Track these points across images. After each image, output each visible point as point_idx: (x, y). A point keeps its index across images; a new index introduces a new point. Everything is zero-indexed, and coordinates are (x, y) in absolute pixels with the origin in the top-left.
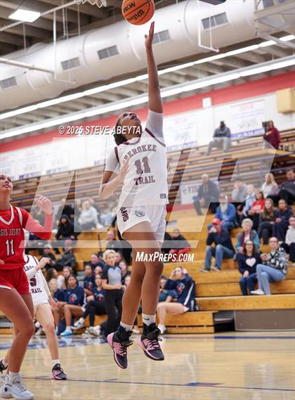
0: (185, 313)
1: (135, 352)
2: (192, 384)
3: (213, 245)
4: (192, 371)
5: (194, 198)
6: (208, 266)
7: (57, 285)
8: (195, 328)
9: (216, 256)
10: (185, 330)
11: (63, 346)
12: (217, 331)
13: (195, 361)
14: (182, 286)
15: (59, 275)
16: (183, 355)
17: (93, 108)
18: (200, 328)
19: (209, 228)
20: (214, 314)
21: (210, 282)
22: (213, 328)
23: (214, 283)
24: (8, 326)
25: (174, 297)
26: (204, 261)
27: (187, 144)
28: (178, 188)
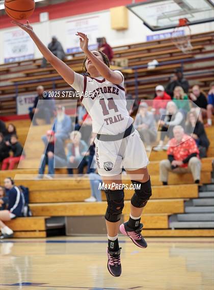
5: (30, 109)
8: (28, 233)
12: (48, 235)
18: (32, 233)
20: (46, 220)
21: (43, 189)
22: (45, 233)
27: (24, 56)
28: (14, 99)
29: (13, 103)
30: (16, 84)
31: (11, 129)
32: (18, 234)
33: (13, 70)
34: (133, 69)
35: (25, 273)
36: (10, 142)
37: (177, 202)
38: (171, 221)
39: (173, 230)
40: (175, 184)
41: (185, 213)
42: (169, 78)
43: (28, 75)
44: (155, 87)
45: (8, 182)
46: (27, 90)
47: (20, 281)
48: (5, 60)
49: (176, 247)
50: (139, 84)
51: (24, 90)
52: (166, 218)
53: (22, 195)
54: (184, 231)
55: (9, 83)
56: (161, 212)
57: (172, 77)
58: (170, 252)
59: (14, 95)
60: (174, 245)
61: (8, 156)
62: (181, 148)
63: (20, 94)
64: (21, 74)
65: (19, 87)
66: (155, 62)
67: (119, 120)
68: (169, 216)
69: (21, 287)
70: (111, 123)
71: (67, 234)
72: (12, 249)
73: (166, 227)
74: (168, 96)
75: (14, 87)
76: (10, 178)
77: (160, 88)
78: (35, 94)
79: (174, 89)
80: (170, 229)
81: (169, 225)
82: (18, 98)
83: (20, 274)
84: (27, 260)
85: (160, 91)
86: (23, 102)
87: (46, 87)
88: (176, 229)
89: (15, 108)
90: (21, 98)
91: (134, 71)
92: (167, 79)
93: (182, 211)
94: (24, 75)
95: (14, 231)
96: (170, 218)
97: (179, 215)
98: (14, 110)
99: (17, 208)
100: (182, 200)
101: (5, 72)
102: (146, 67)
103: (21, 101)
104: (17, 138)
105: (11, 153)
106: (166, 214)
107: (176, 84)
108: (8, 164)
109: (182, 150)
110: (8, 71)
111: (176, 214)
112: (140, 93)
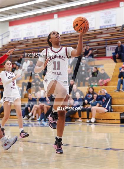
0: (106, 112)
1: (80, 131)
2: (108, 149)
3: (122, 78)
4: (108, 142)
5: (113, 53)
6: (119, 89)
7: (41, 95)
8: (111, 120)
9: (123, 84)
10: (105, 121)
11: (43, 126)
12: (122, 122)
13: (110, 137)
14: (105, 99)
15: (42, 89)
16: (104, 134)
17: (63, 4)
18: (113, 121)
19: (120, 69)
20: (121, 114)
21: (119, 97)
22: (120, 121)
23: (121, 98)
24: (15, 115)
25: (100, 104)
26: (117, 86)
27: (110, 25)
28: (105, 48)
29: (104, 50)
30: (106, 40)
33: (104, 32)
43: (112, 35)
46: (112, 43)
48: (100, 27)
51: (110, 43)
55: (102, 39)
59: (105, 46)
63: (107, 46)
64: (109, 35)
65: (108, 41)
75: (105, 42)
78: (116, 46)
82: (107, 48)
86: (110, 50)
87: (122, 42)
89: (105, 53)
90: (109, 47)
98: (105, 54)
103: (108, 50)
110: (101, 33)
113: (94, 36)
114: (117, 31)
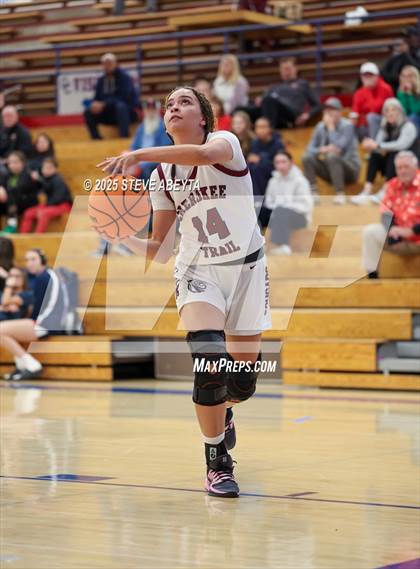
8: (74, 370)
12: (118, 376)
18: (82, 370)
20: (113, 342)
22: (110, 371)
28: (53, 80)
29: (50, 88)
30: (57, 47)
31: (42, 144)
32: (52, 371)
33: (50, 16)
34: (313, 25)
35: (65, 454)
36: (41, 173)
37: (398, 316)
38: (383, 357)
39: (386, 374)
40: (394, 278)
41: (413, 340)
42: (391, 48)
43: (83, 29)
44: (359, 66)
45: (33, 259)
46: (81, 62)
47: (53, 472)
49: (392, 412)
50: (325, 57)
51: (74, 61)
52: (372, 349)
53: (64, 287)
54: (410, 378)
55: (40, 45)
56: (361, 335)
57: (398, 45)
58: (377, 422)
59: (52, 72)
60: (386, 407)
61: (35, 203)
62: (410, 199)
63: (63, 70)
64: (69, 27)
65: (64, 54)
66: (361, 12)
67: (231, 252)
68: (379, 346)
69: (54, 483)
70: (213, 256)
71: (158, 375)
72: (38, 402)
73: (372, 368)
74: (386, 86)
75: (53, 54)
76: (38, 251)
77: (370, 67)
78: (97, 71)
79: (399, 71)
80: (380, 372)
81: (377, 365)
82: (60, 79)
83: (53, 455)
84: (69, 428)
85: (369, 74)
86: (72, 88)
87: (120, 57)
88: (392, 373)
89: (54, 99)
90: (68, 77)
91: (315, 30)
92: (386, 50)
93: (407, 334)
94: (75, 29)
95: (44, 365)
96: (382, 349)
97: (400, 345)
98: (52, 105)
99: (51, 314)
100: (409, 312)
101: (33, 21)
102: (342, 22)
103: (66, 86)
104: (56, 165)
105: (42, 198)
106: (374, 341)
107: (404, 61)
108: (35, 220)
109: (413, 204)
110: (39, 19)
111: (393, 342)
112: (326, 78)
113: (8, 30)
114: (102, 13)
